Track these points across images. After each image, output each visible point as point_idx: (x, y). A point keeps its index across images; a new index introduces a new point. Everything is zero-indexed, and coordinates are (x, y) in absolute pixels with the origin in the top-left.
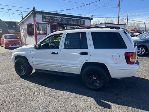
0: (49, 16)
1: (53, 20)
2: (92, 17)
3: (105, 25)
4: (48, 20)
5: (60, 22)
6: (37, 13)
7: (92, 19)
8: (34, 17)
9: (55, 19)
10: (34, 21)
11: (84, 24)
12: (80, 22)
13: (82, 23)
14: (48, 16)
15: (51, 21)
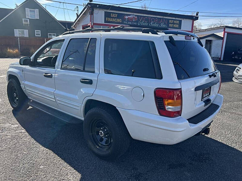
0: (116, 13)
1: (124, 20)
2: (197, 14)
3: (224, 30)
4: (114, 20)
5: (135, 23)
6: (97, 7)
7: (197, 18)
8: (92, 14)
9: (127, 17)
10: (91, 21)
11: (180, 28)
12: (174, 23)
13: (177, 26)
14: (114, 13)
15: (119, 20)
